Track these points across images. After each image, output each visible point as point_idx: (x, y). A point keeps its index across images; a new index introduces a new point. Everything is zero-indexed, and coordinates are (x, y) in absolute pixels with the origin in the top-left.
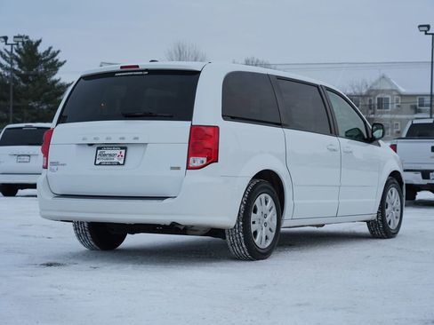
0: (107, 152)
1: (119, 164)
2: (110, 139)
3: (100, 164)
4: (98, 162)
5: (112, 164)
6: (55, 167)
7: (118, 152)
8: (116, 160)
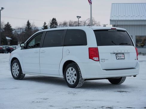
0: (119, 55)
1: (123, 59)
2: (118, 51)
3: (118, 59)
4: (117, 58)
5: (122, 59)
6: (103, 61)
7: (122, 55)
8: (122, 58)
